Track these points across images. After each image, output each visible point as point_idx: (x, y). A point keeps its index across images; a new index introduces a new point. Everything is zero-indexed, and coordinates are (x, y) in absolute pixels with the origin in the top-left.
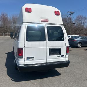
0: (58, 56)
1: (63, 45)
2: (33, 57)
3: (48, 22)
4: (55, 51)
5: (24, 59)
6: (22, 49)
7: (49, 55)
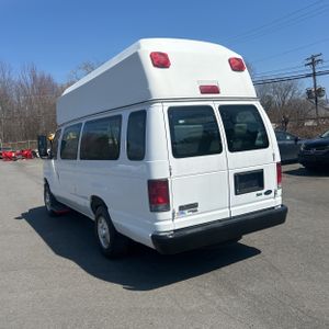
0: (258, 195)
1: (266, 159)
2: (195, 205)
3: (218, 92)
4: (249, 181)
5: (173, 214)
6: (165, 183)
7: (236, 194)
